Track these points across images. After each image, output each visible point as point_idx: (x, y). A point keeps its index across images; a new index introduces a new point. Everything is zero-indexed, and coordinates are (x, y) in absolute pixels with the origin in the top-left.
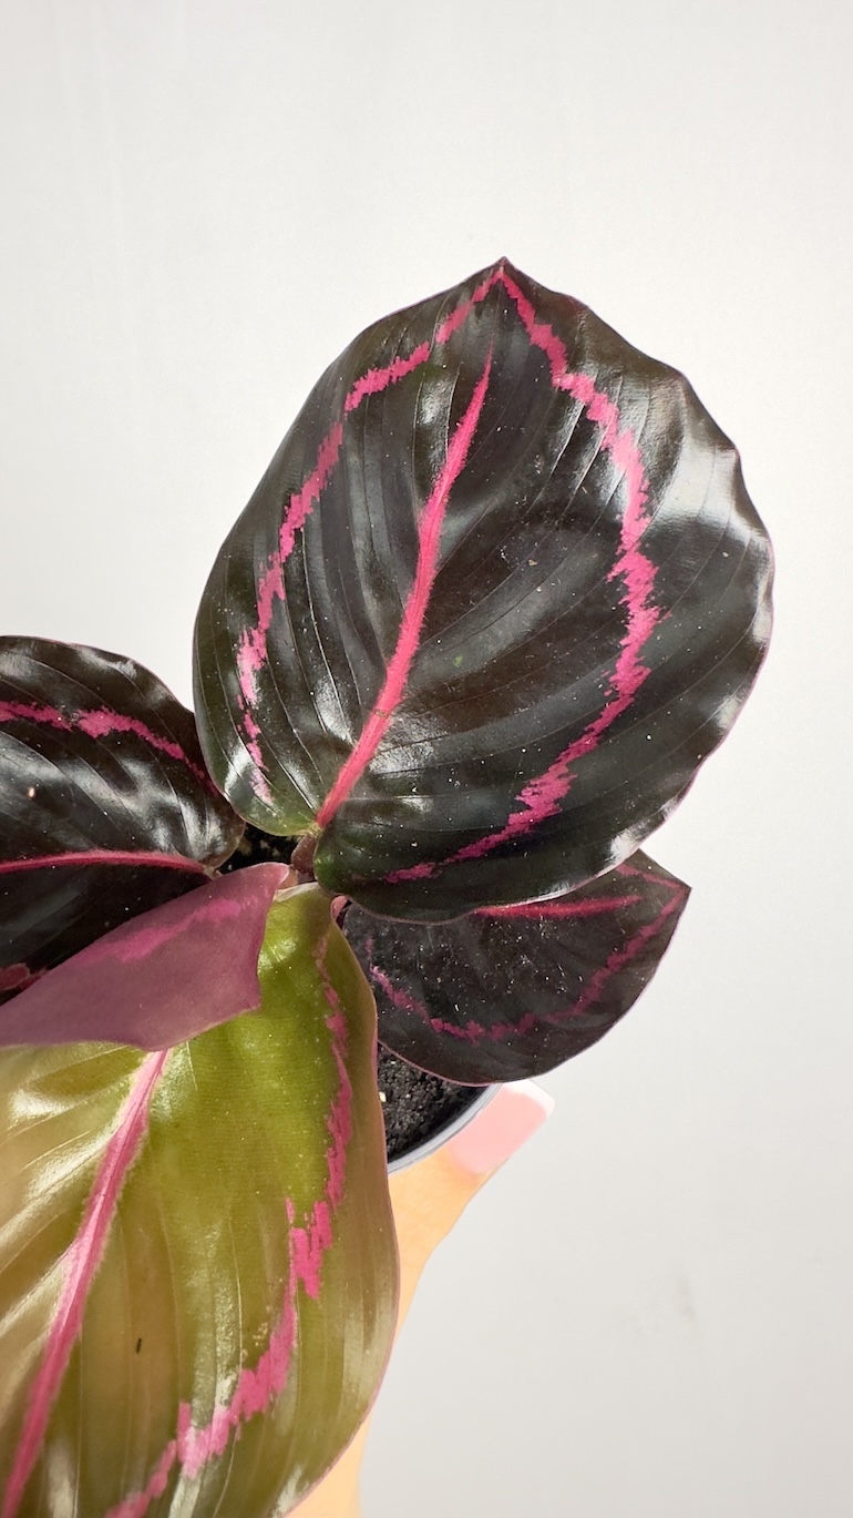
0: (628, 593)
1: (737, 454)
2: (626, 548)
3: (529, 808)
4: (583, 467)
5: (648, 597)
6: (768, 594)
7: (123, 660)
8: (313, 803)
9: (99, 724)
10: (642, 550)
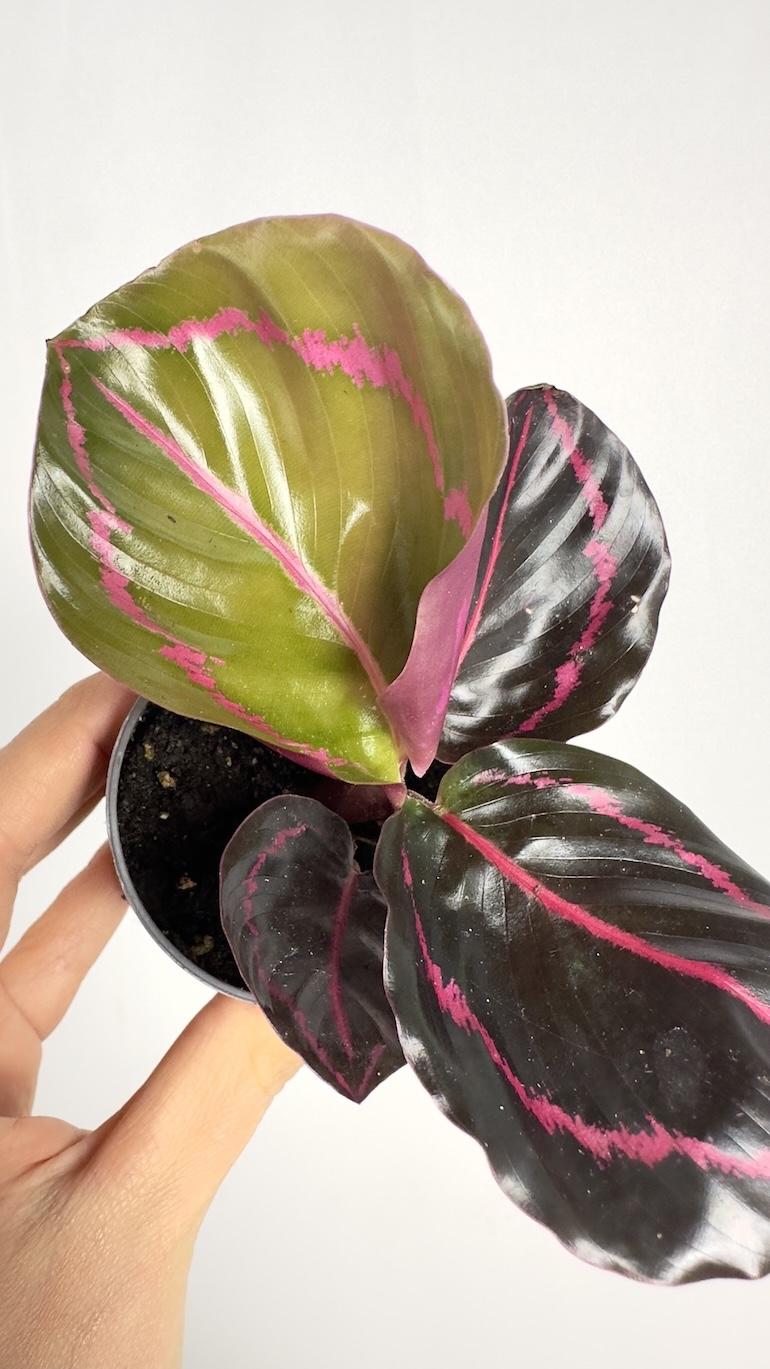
0: (630, 1133)
1: (754, 1278)
2: (678, 1140)
3: (444, 986)
4: (761, 1119)
5: (621, 1151)
6: (617, 1269)
7: (617, 708)
8: (468, 814)
9: (567, 676)
10: (674, 1155)
